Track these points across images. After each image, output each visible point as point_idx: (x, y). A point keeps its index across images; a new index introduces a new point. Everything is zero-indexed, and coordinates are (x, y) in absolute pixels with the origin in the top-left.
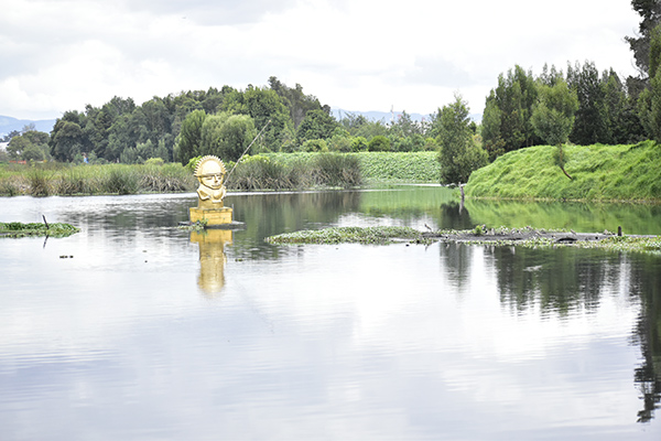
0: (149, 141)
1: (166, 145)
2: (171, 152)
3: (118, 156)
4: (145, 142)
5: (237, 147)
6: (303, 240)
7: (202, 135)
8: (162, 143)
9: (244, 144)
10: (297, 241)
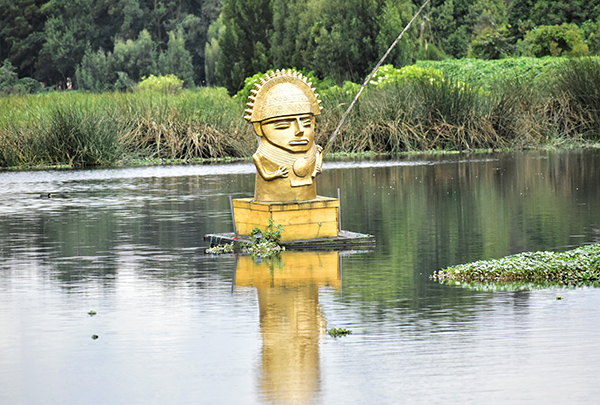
0: (145, 34)
1: (188, 45)
2: (199, 61)
3: (70, 72)
4: (135, 37)
5: (362, 46)
6: (528, 277)
7: (276, 17)
8: (177, 39)
9: (381, 39)
10: (514, 278)
